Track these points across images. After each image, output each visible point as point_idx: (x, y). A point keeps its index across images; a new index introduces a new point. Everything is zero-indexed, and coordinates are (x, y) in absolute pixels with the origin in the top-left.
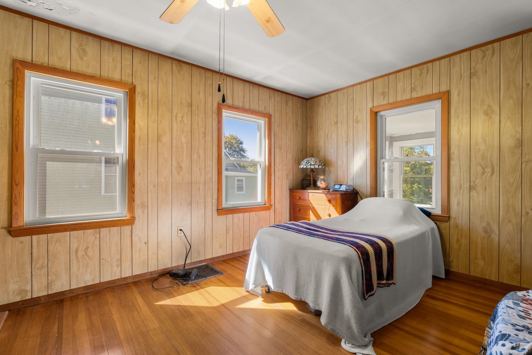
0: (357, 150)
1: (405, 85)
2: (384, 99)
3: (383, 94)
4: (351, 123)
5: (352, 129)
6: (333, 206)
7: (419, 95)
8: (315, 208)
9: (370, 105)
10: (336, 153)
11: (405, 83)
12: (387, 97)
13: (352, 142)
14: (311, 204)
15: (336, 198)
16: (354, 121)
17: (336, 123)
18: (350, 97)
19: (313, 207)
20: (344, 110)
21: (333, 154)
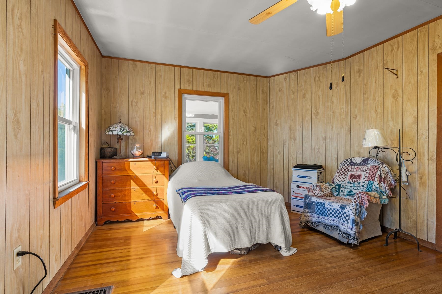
0: (165, 122)
1: (204, 80)
2: (189, 86)
3: (189, 81)
4: (159, 96)
5: (160, 102)
6: (161, 172)
7: (213, 91)
8: (138, 177)
9: (178, 87)
10: (142, 121)
11: (204, 79)
12: (191, 85)
13: (160, 114)
14: (133, 173)
15: (164, 164)
16: (163, 95)
17: (143, 93)
18: (159, 74)
19: (136, 177)
20: (152, 83)
21: (138, 123)
